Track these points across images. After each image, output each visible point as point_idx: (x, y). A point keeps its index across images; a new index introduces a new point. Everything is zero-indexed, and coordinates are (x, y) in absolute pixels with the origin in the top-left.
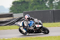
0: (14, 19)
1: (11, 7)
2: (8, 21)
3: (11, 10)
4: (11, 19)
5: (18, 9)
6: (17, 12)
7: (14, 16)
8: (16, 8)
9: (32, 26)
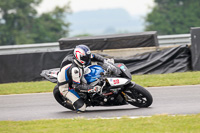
0: (159, 52)
1: (150, 11)
2: (139, 58)
3: (152, 24)
4: (150, 54)
5: (172, 19)
6: (170, 30)
7: (160, 42)
8: (168, 17)
9: (98, 81)
